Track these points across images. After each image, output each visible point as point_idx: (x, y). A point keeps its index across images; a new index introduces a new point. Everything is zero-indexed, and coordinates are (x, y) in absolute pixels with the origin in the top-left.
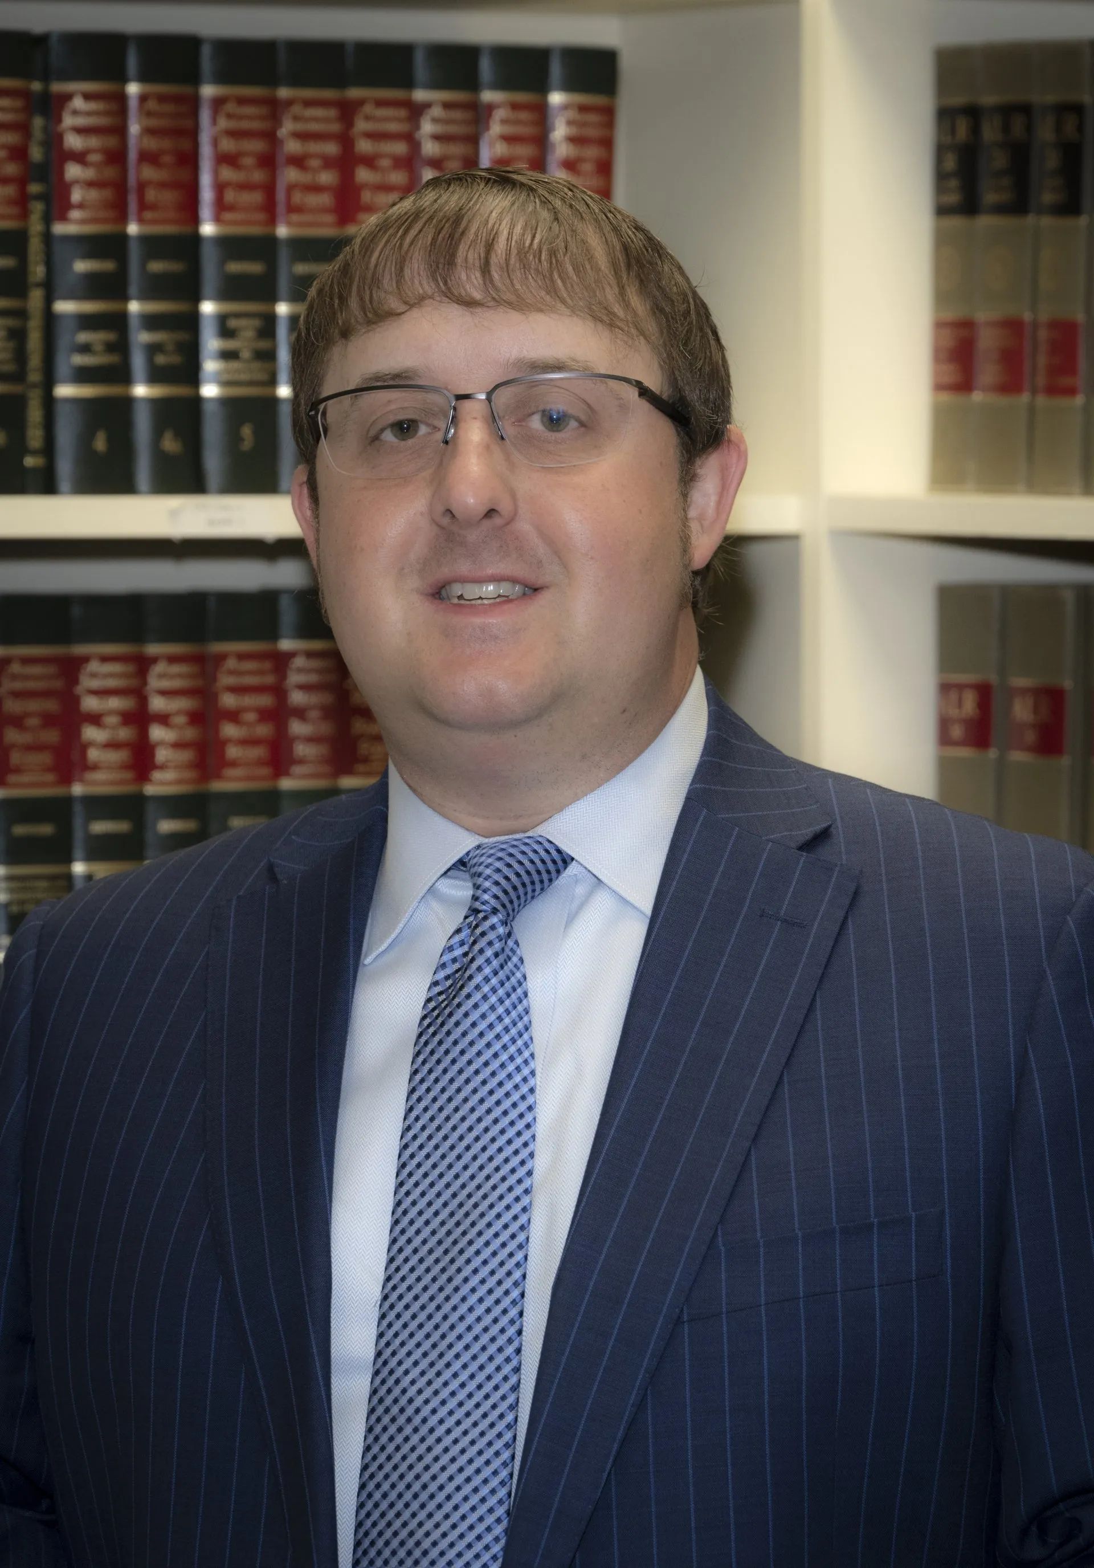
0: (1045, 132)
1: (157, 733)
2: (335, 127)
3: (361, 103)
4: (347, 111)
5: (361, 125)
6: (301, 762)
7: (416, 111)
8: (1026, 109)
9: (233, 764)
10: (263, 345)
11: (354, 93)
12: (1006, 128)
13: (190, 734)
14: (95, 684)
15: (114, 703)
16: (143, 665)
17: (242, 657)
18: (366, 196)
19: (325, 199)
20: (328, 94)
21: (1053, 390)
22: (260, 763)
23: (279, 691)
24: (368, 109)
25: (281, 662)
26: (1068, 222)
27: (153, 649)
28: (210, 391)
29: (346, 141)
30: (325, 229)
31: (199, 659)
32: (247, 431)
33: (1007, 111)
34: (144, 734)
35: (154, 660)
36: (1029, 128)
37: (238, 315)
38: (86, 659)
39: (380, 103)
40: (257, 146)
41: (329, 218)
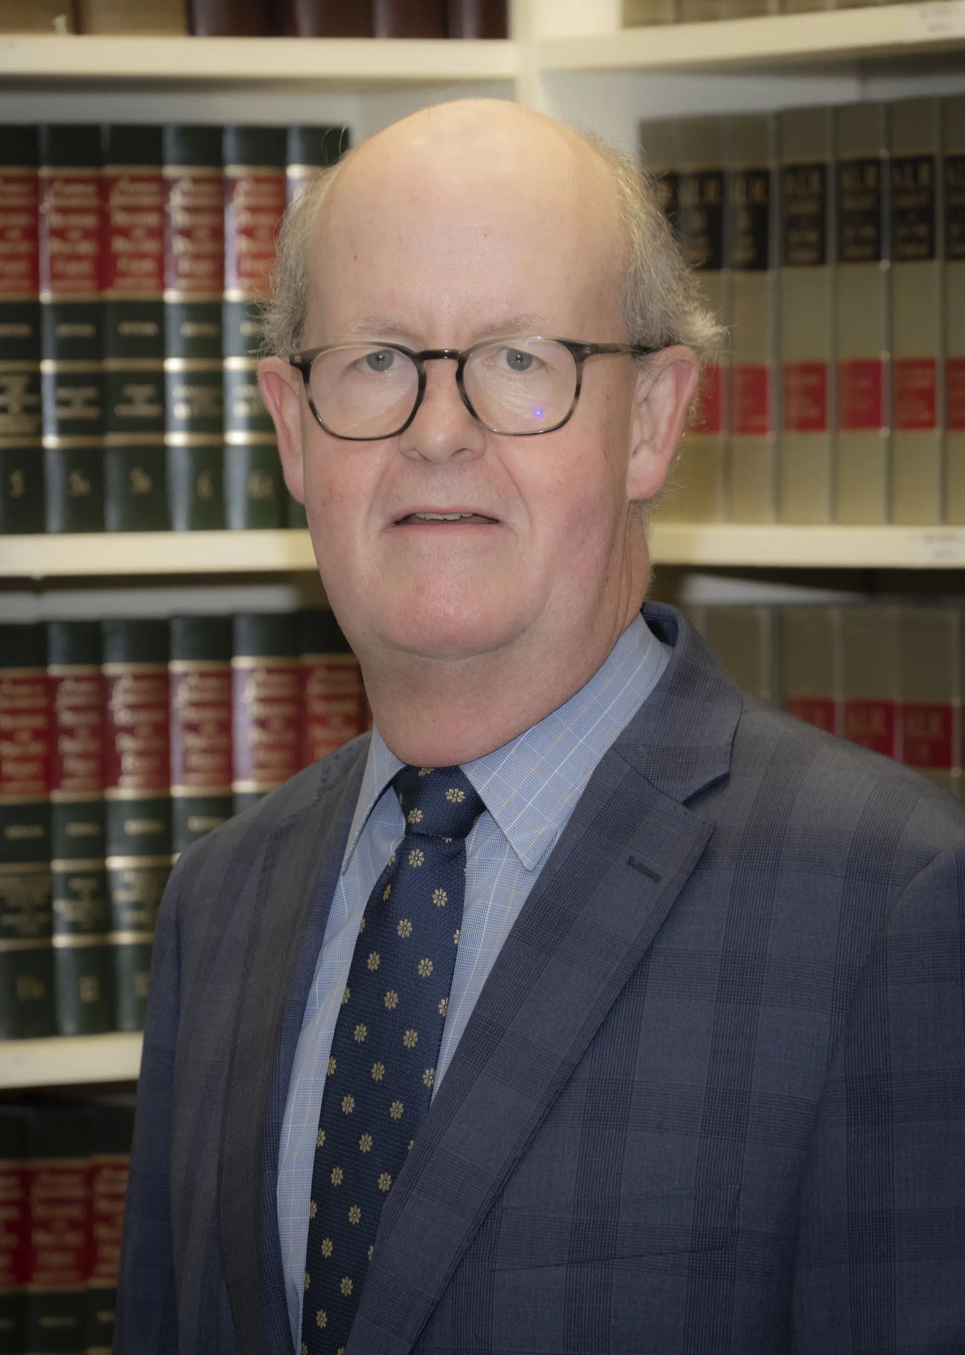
0: (736, 196)
2: (92, 202)
3: (115, 180)
4: (104, 187)
5: (116, 199)
6: (71, 775)
7: (165, 186)
8: (718, 176)
9: (9, 779)
10: (31, 400)
11: (110, 171)
12: (702, 192)
17: (16, 682)
18: (123, 264)
19: (84, 267)
20: (86, 172)
21: (747, 429)
22: (34, 778)
23: (50, 713)
24: (123, 185)
25: (51, 686)
26: (756, 278)
29: (103, 214)
30: (86, 294)
32: (16, 478)
33: (703, 178)
36: (721, 192)
37: (6, 374)
39: (134, 179)
40: (21, 220)
41: (88, 284)
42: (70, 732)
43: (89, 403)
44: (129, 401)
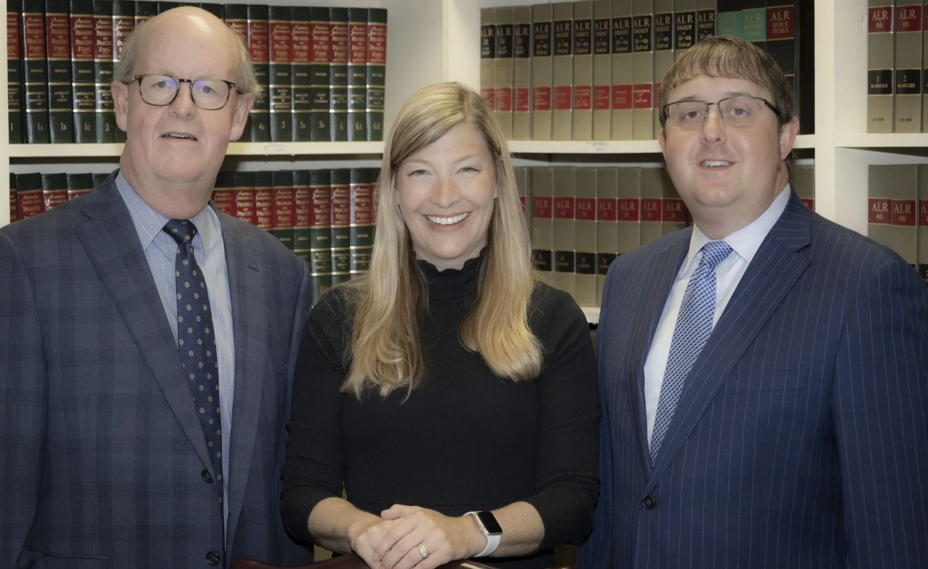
0: (517, 33)
1: (259, 213)
2: (308, 32)
3: (314, 25)
4: (311, 27)
5: (315, 32)
6: (300, 221)
7: (330, 28)
8: (511, 26)
9: (281, 222)
10: (288, 97)
11: (312, 22)
13: (268, 213)
14: (241, 198)
15: (246, 204)
16: (254, 193)
17: (283, 190)
18: (316, 53)
19: (305, 54)
20: (305, 22)
21: (520, 109)
22: (288, 222)
23: (293, 200)
24: (317, 27)
25: (294, 191)
26: (524, 59)
27: (257, 188)
28: (272, 111)
29: (310, 36)
30: (305, 62)
31: (270, 191)
32: (283, 123)
33: (504, 27)
34: (255, 214)
35: (257, 191)
36: (511, 32)
37: (280, 89)
38: (238, 191)
39: (320, 25)
40: (284, 38)
41: (306, 60)
42: (299, 207)
43: (306, 98)
44: (318, 98)
